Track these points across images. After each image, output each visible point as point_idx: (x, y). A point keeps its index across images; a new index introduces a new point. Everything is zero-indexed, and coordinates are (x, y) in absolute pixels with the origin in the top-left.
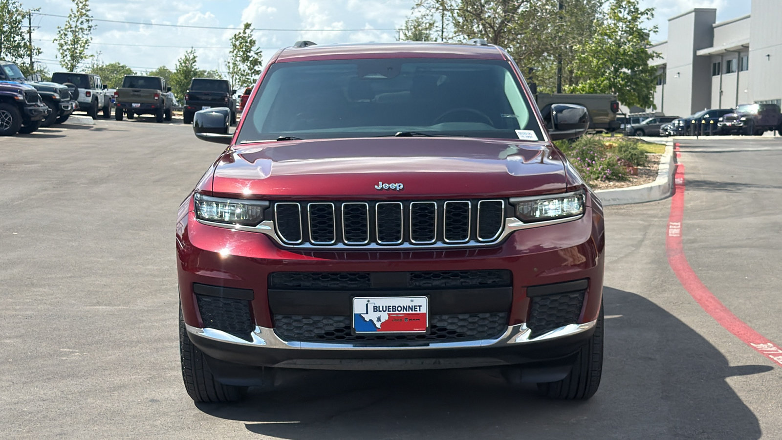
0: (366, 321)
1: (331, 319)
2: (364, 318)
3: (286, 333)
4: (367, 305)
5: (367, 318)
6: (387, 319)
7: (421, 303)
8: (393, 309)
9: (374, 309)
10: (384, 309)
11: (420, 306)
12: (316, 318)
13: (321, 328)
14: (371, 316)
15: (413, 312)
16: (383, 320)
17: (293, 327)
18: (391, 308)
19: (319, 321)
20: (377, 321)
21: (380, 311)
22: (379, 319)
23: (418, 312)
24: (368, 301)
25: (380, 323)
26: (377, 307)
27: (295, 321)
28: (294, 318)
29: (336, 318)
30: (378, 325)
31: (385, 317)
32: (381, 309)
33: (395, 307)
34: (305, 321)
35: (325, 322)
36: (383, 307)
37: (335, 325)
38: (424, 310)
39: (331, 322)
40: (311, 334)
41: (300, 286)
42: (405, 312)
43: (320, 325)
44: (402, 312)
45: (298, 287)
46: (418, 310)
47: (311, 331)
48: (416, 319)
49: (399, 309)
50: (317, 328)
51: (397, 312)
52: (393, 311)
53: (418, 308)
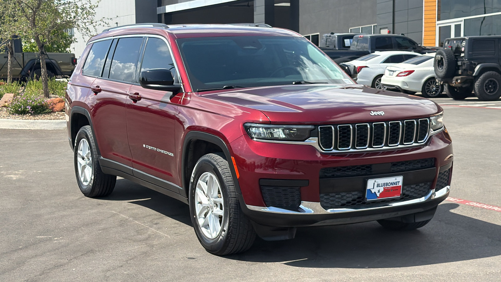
0: (372, 193)
1: (350, 194)
2: (371, 191)
3: (325, 205)
4: (374, 183)
5: (373, 191)
6: (383, 191)
7: (399, 180)
8: (386, 184)
9: (377, 185)
10: (382, 185)
11: (399, 182)
12: (343, 194)
13: (345, 199)
14: (375, 190)
15: (396, 186)
16: (381, 192)
17: (329, 201)
18: (385, 184)
19: (344, 195)
20: (378, 192)
21: (380, 187)
22: (379, 191)
23: (398, 185)
24: (375, 181)
25: (379, 193)
26: (378, 184)
27: (332, 196)
28: (331, 195)
29: (354, 193)
30: (378, 195)
31: (382, 189)
32: (380, 185)
33: (387, 183)
34: (337, 196)
35: (348, 195)
36: (381, 184)
37: (353, 197)
38: (400, 184)
39: (351, 195)
40: (339, 204)
41: (334, 175)
42: (392, 186)
43: (345, 198)
44: (390, 186)
45: (333, 176)
46: (398, 184)
47: (339, 202)
48: (396, 189)
49: (389, 184)
50: (343, 200)
51: (388, 186)
52: (386, 186)
53: (398, 183)
